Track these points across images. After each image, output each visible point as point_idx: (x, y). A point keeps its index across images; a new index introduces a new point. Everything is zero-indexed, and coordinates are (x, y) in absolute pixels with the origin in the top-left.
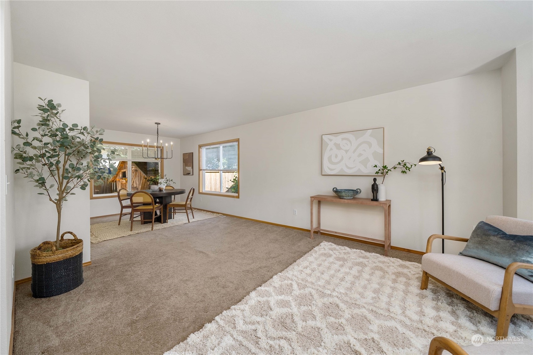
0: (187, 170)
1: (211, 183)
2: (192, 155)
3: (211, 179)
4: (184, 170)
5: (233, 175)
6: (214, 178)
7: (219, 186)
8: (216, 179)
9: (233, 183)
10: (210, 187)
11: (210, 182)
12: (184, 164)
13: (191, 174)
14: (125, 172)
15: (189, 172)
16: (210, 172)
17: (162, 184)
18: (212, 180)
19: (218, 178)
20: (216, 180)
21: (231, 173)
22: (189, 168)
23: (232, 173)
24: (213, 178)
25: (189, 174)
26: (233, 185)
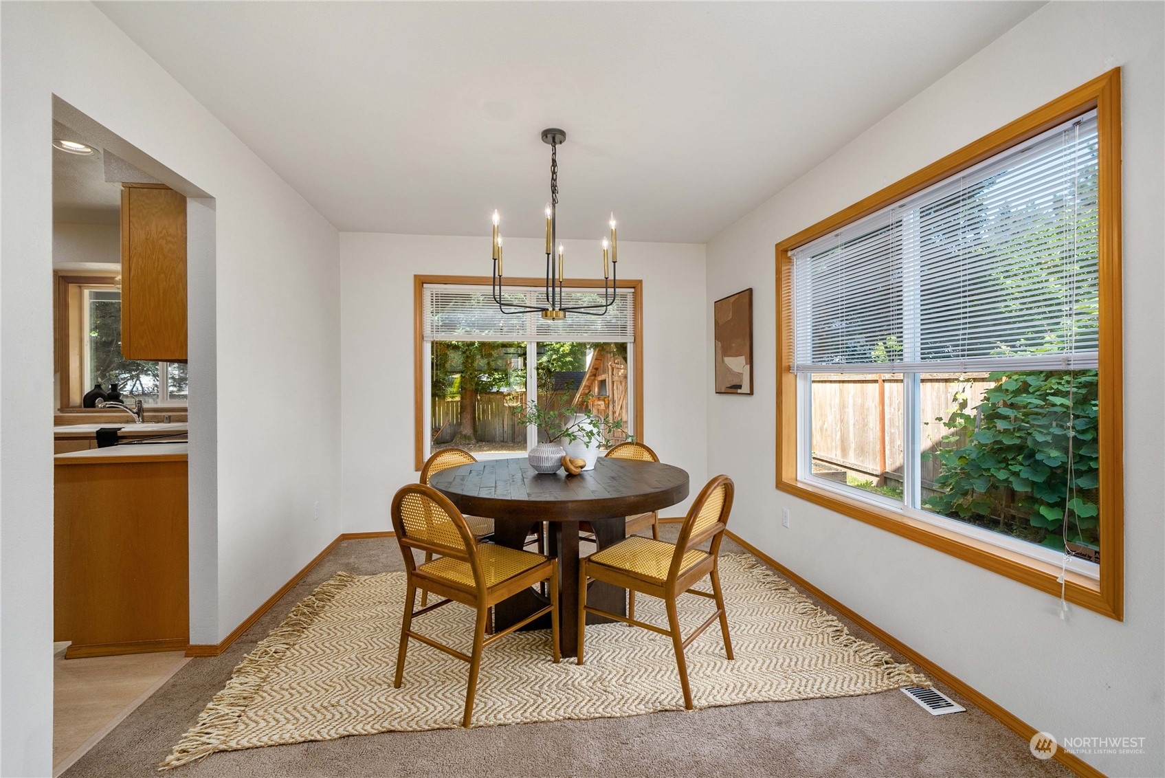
0: (728, 369)
1: (842, 421)
2: (746, 300)
3: (843, 407)
4: (721, 370)
5: (947, 392)
6: (854, 405)
7: (878, 434)
8: (862, 406)
9: (945, 431)
10: (839, 433)
11: (838, 417)
12: (719, 344)
13: (746, 389)
14: (605, 380)
15: (736, 382)
16: (840, 382)
17: (578, 440)
18: (850, 410)
19: (873, 404)
20: (862, 411)
21: (936, 385)
22: (737, 364)
23: (942, 385)
24: (851, 402)
25: (734, 389)
26: (947, 437)
